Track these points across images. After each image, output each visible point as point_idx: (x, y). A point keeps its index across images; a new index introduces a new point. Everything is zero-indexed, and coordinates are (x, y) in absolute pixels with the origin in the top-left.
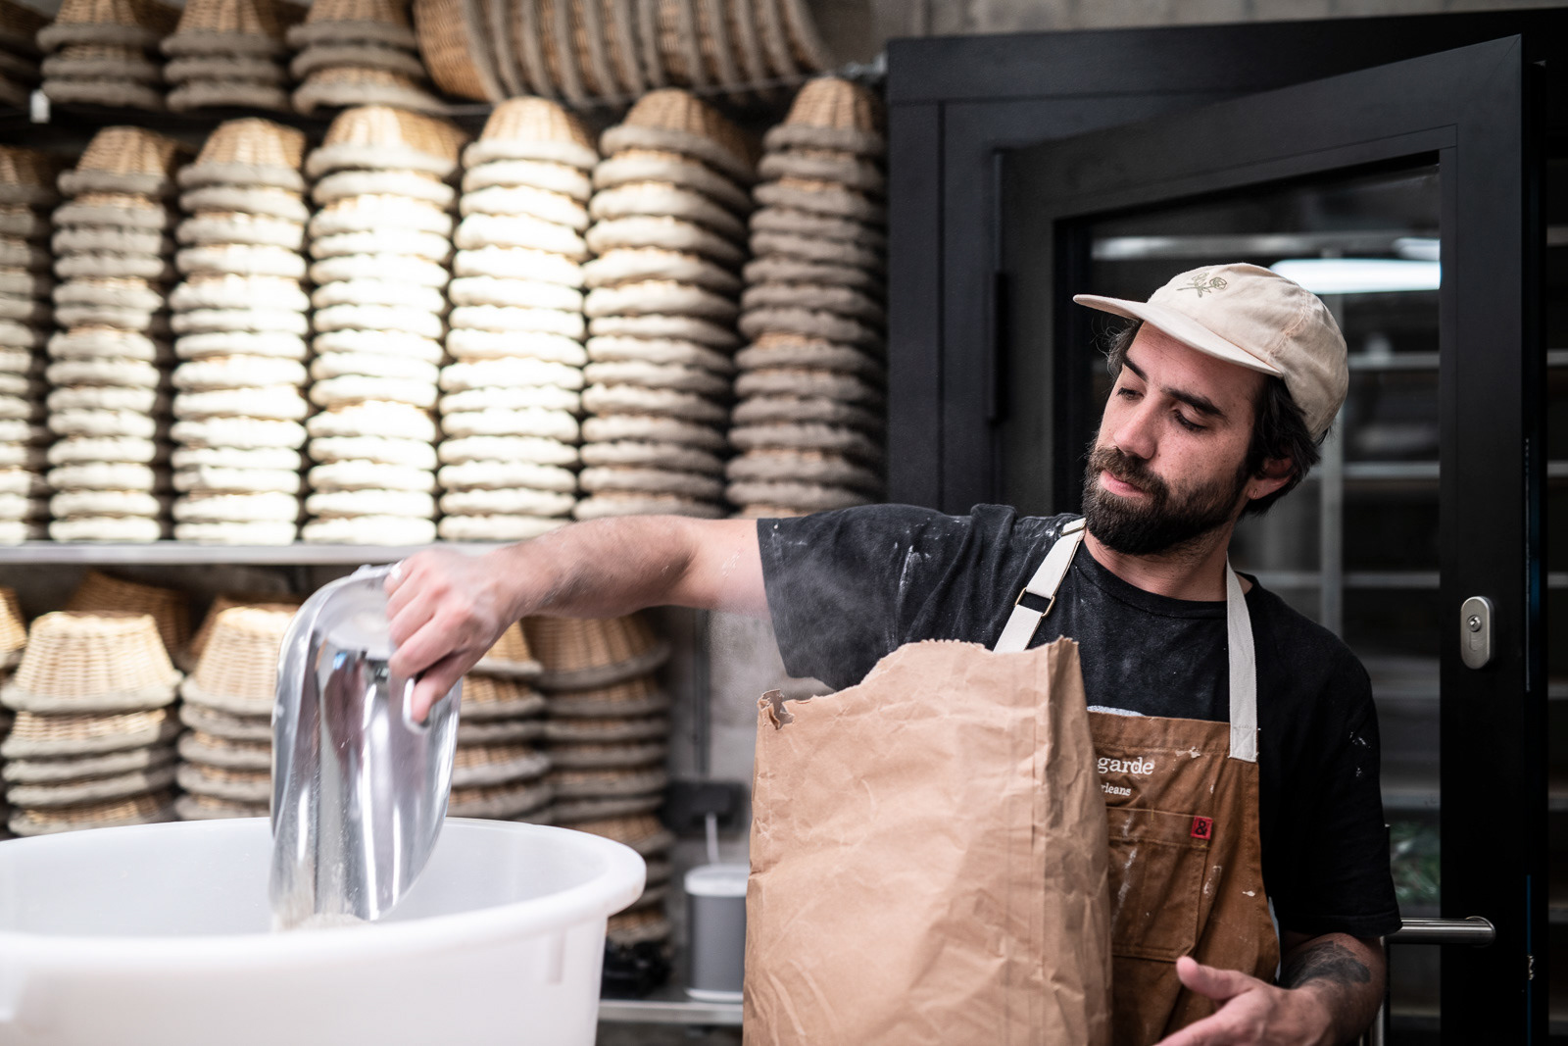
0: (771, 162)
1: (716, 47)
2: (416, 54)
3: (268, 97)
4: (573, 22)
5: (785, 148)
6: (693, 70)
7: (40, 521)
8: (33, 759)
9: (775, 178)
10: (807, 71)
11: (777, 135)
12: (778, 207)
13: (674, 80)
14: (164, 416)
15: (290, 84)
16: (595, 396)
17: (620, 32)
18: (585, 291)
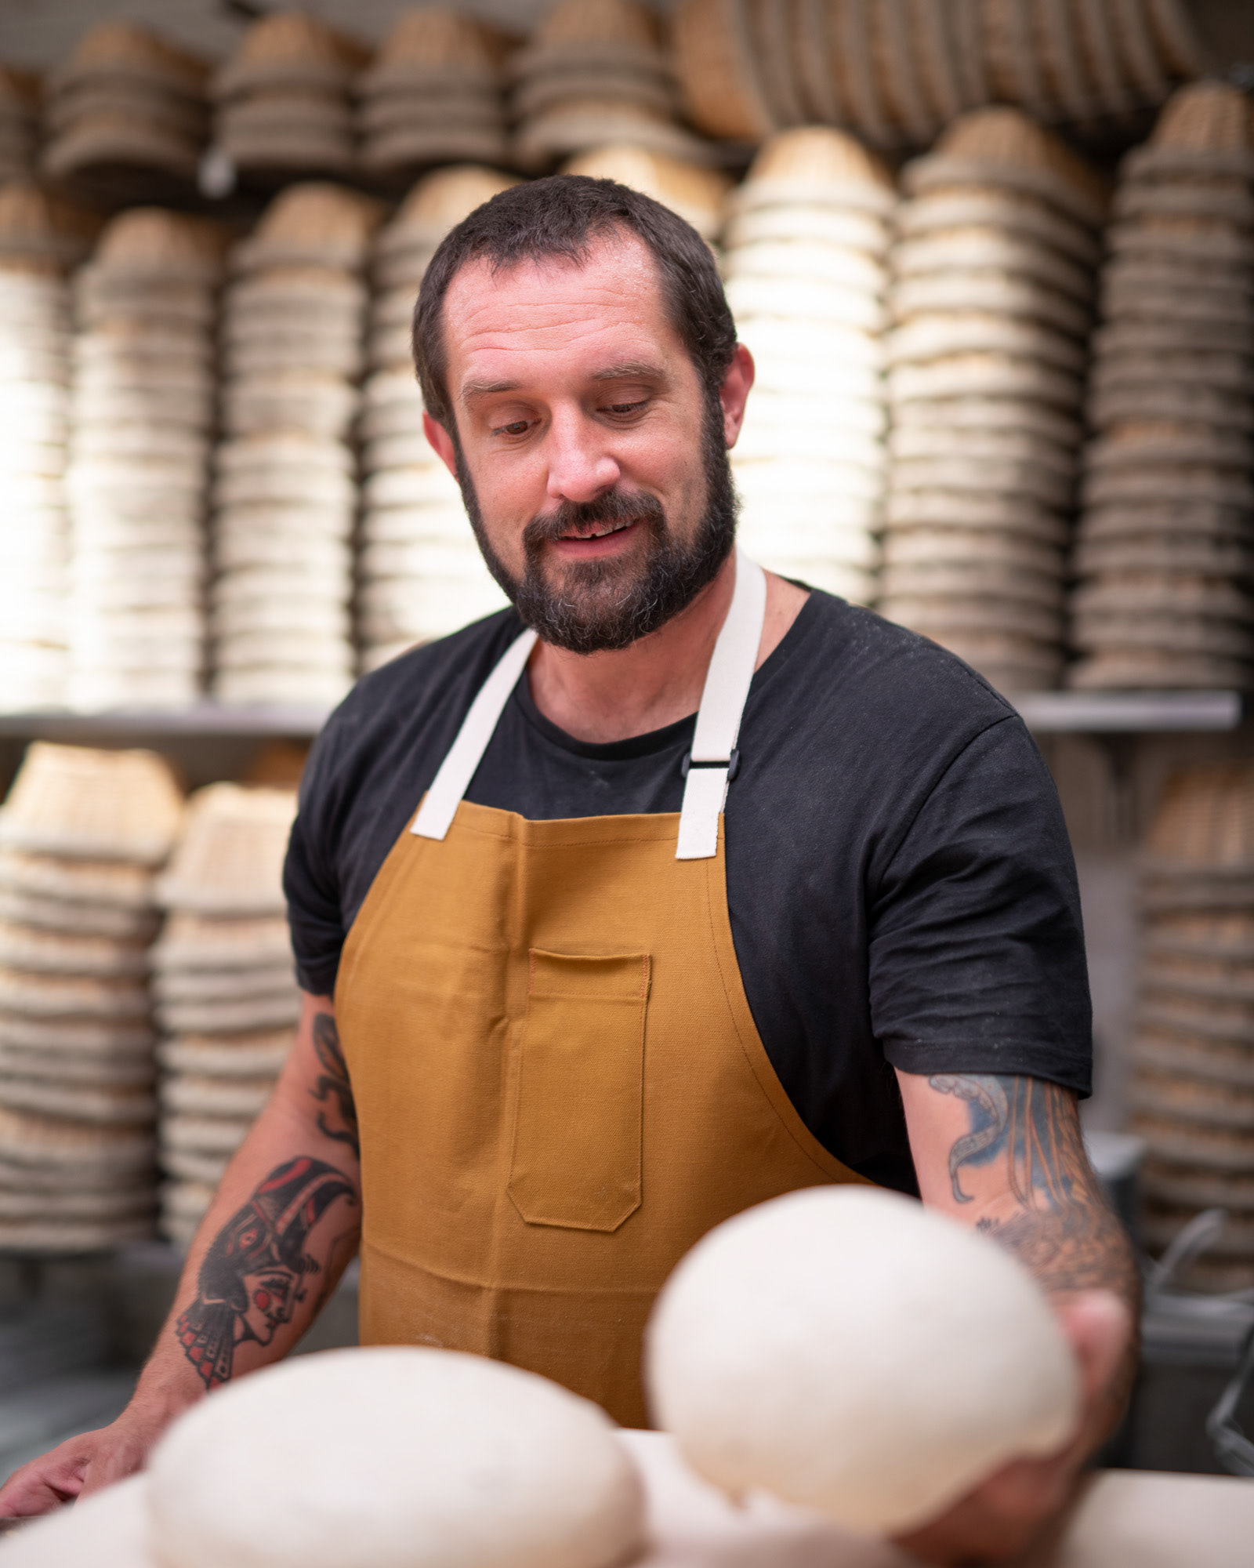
0: (1132, 199)
1: (1059, 55)
2: (668, 82)
3: (483, 143)
4: (871, 30)
5: (1152, 179)
6: (1026, 84)
7: (208, 676)
8: (198, 970)
9: (1137, 219)
10: (1177, 79)
11: (1139, 163)
12: (1142, 256)
13: (1001, 98)
14: (358, 543)
15: (512, 125)
16: (902, 510)
17: (931, 42)
18: (884, 374)
